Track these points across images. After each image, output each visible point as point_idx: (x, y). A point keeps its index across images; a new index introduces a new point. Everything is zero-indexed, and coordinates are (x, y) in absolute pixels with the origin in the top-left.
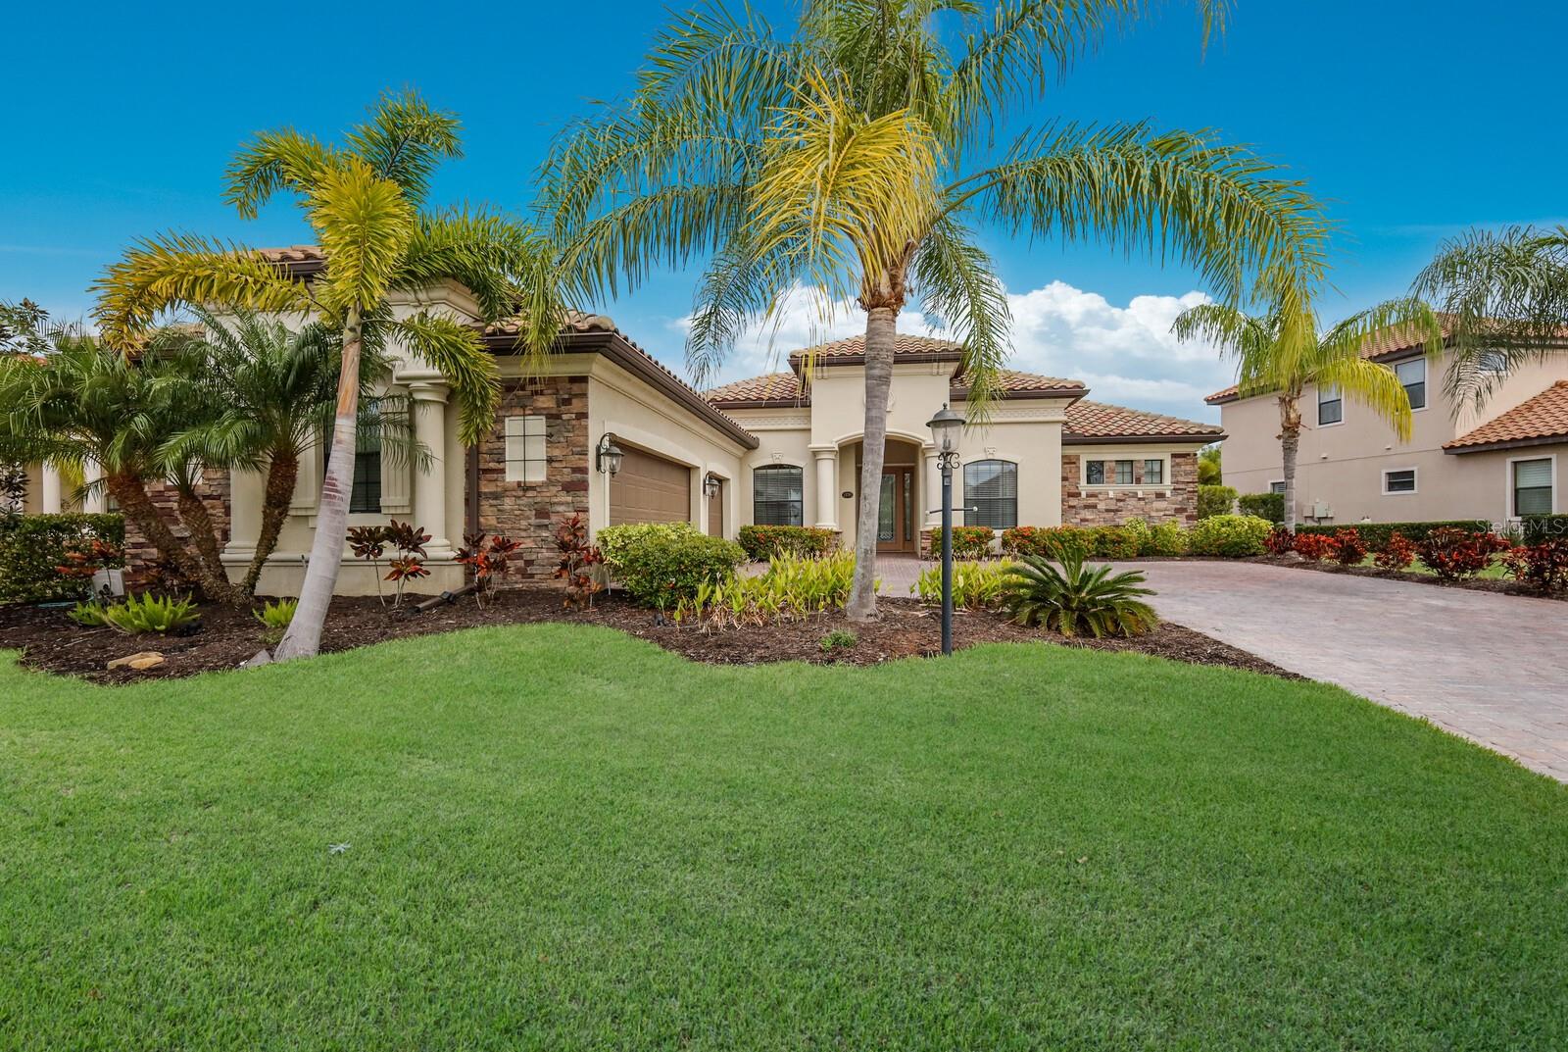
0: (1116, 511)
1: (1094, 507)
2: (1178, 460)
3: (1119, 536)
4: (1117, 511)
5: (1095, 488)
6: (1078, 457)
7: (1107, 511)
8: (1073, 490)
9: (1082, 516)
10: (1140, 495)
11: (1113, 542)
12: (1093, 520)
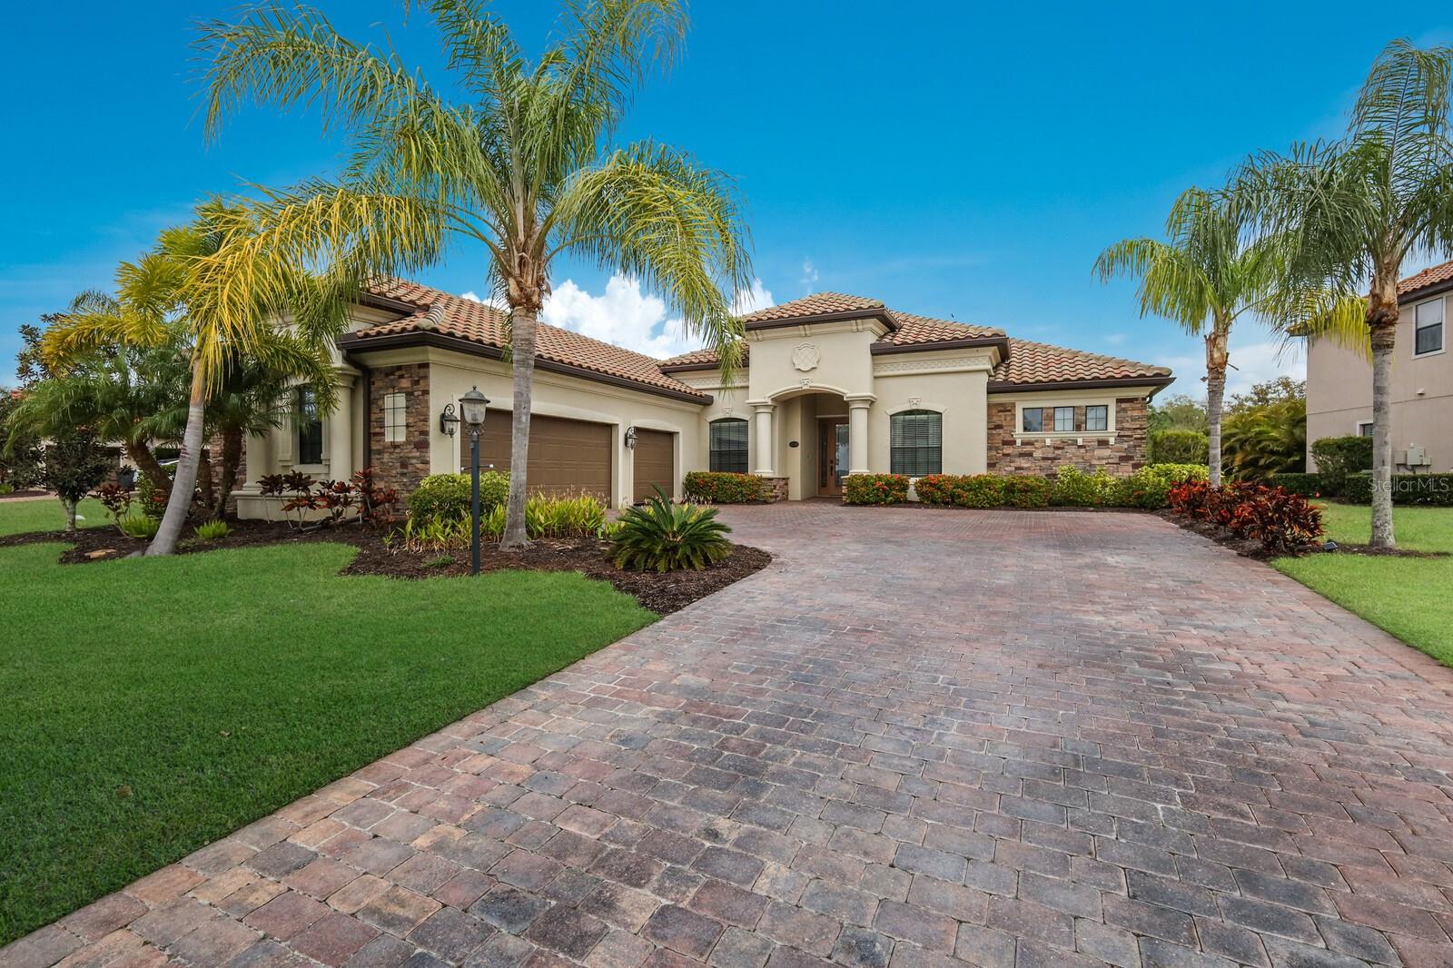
0: (1053, 459)
1: (1030, 454)
2: (1123, 405)
3: (1027, 485)
4: (1055, 459)
5: (1031, 436)
6: (1013, 405)
7: (1045, 459)
8: (1008, 438)
9: (1017, 464)
10: (1080, 442)
11: (1021, 491)
12: (1028, 469)
